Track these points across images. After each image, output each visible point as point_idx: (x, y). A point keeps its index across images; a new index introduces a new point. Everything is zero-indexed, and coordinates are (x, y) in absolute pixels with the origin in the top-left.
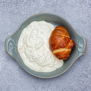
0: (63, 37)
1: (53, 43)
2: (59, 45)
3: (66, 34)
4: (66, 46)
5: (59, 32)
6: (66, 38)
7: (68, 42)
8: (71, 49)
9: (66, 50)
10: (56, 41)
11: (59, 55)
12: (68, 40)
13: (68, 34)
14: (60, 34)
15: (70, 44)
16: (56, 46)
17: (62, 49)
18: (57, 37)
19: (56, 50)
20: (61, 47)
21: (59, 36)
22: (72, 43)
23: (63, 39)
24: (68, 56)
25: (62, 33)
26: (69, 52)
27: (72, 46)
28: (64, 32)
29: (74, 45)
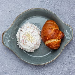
0: (53, 30)
1: (45, 36)
2: (50, 37)
3: (55, 27)
4: (56, 37)
5: (49, 25)
6: (56, 30)
7: (58, 34)
8: (61, 39)
9: (57, 41)
10: (47, 34)
11: (51, 46)
12: (58, 31)
13: (57, 26)
14: (50, 26)
15: (60, 35)
16: (48, 37)
17: (53, 40)
18: (48, 30)
19: (48, 41)
20: (52, 38)
21: (50, 28)
22: (62, 34)
23: (54, 31)
24: (59, 45)
25: (52, 26)
26: (59, 42)
27: (61, 36)
28: (54, 25)
29: (63, 36)
